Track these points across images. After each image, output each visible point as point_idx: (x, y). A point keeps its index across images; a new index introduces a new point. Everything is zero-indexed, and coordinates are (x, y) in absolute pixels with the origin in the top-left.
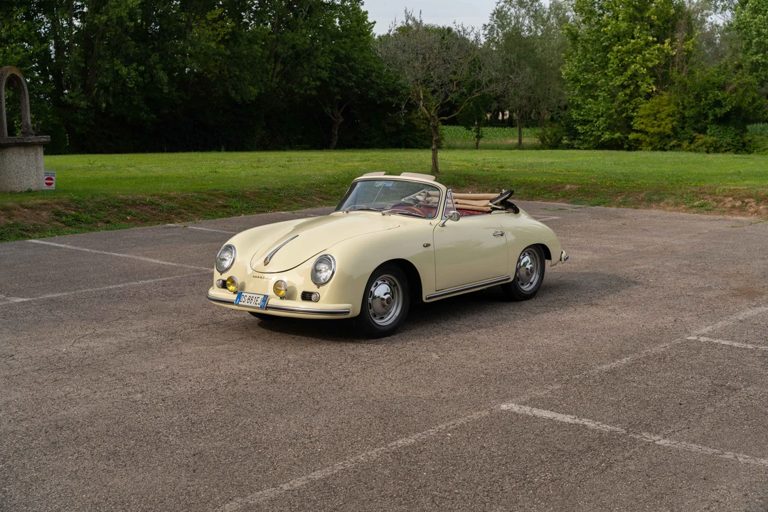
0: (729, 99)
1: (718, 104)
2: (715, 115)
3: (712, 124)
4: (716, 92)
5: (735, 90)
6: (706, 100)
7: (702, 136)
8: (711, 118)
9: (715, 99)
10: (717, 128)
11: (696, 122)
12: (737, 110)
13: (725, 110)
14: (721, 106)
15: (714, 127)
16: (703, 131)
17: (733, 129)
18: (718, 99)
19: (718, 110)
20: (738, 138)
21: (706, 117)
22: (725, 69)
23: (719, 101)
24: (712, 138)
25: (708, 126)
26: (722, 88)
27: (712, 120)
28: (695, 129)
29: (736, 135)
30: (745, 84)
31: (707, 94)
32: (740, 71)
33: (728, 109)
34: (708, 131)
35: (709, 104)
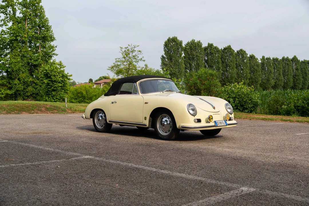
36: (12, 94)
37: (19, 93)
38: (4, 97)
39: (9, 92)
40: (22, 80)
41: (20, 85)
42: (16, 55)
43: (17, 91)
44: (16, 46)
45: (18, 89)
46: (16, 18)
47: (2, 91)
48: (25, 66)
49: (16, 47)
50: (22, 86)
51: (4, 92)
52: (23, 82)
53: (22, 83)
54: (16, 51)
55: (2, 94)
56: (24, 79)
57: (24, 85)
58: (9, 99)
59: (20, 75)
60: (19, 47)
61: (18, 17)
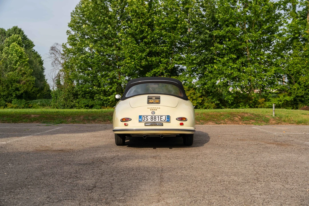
0: (23, 87)
1: (17, 89)
2: (16, 95)
3: (15, 98)
4: (16, 84)
5: (24, 83)
6: (12, 87)
7: (10, 104)
8: (14, 96)
9: (16, 87)
10: (17, 101)
11: (7, 98)
12: (26, 92)
13: (20, 92)
14: (19, 91)
15: (16, 100)
16: (10, 102)
17: (24, 101)
18: (17, 87)
19: (17, 92)
20: (27, 105)
21: (11, 95)
22: (18, 74)
23: (18, 88)
24: (15, 105)
25: (13, 99)
26: (19, 82)
27: (15, 97)
28: (6, 101)
29: (26, 104)
30: (29, 81)
31: (12, 85)
32: (25, 75)
33: (22, 91)
34: (13, 102)
35: (13, 89)
36: (291, 101)
37: (299, 100)
38: (282, 104)
39: (288, 98)
40: (302, 84)
41: (301, 90)
42: (296, 56)
43: (298, 97)
44: (296, 45)
45: (298, 94)
46: (296, 13)
47: (281, 98)
48: (307, 68)
49: (296, 47)
50: (303, 91)
51: (282, 98)
52: (304, 86)
53: (302, 88)
54: (296, 51)
55: (281, 101)
56: (305, 82)
57: (306, 90)
58: (289, 106)
59: (300, 79)
60: (300, 45)
61: (298, 11)
